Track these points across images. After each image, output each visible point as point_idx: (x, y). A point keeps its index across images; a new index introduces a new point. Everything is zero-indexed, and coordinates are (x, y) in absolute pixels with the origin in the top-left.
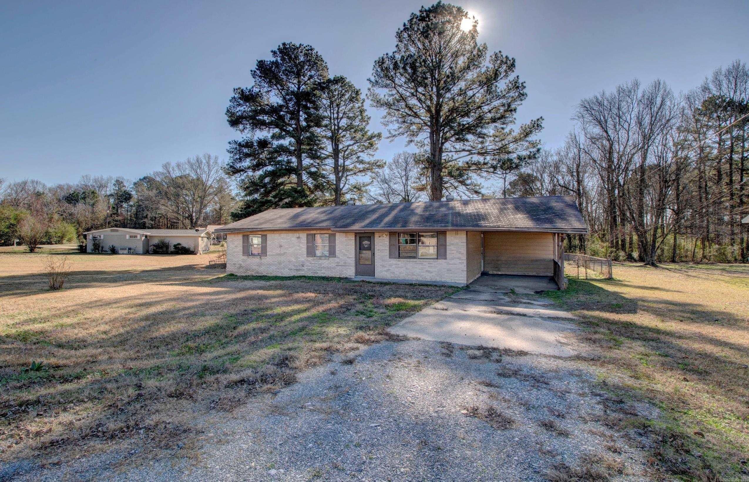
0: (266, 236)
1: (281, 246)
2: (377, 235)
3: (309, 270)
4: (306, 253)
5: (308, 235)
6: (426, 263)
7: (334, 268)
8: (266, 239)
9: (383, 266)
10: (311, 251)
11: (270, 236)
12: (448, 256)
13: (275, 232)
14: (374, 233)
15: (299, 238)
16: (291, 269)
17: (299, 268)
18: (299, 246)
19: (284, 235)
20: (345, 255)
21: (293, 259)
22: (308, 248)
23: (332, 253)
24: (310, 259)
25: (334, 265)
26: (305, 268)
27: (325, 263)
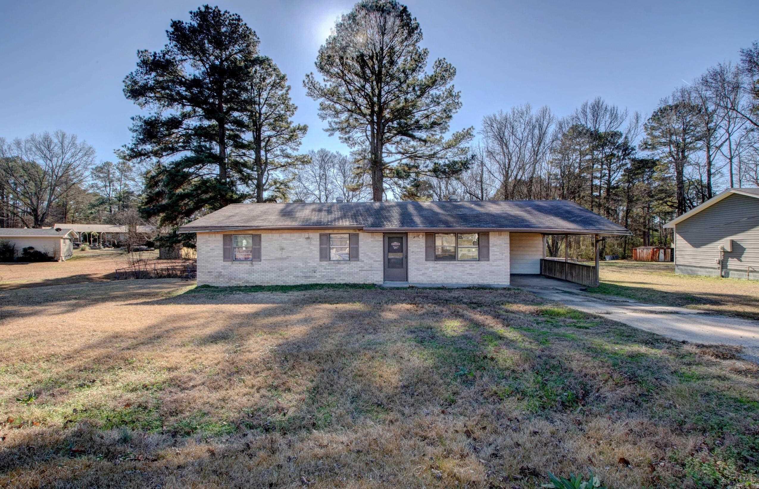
0: (260, 236)
1: (282, 249)
2: (410, 236)
3: (323, 276)
4: (318, 256)
5: (321, 235)
6: (467, 265)
7: (357, 273)
8: (260, 240)
9: (418, 270)
10: (325, 255)
11: (265, 237)
12: (491, 257)
13: (274, 232)
14: (406, 234)
15: (308, 238)
16: (298, 277)
17: (308, 274)
18: (309, 248)
19: (286, 235)
20: (371, 258)
21: (300, 264)
22: (321, 250)
23: (354, 255)
24: (324, 263)
25: (356, 270)
26: (317, 275)
27: (346, 268)
